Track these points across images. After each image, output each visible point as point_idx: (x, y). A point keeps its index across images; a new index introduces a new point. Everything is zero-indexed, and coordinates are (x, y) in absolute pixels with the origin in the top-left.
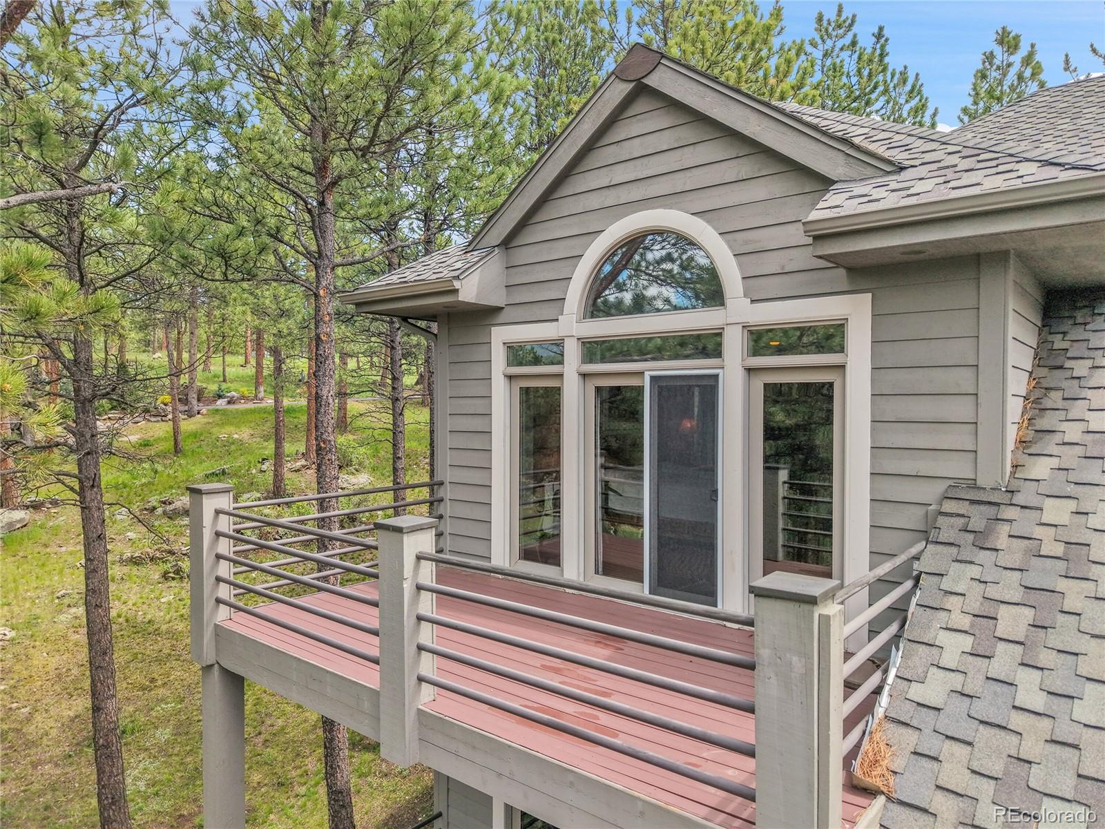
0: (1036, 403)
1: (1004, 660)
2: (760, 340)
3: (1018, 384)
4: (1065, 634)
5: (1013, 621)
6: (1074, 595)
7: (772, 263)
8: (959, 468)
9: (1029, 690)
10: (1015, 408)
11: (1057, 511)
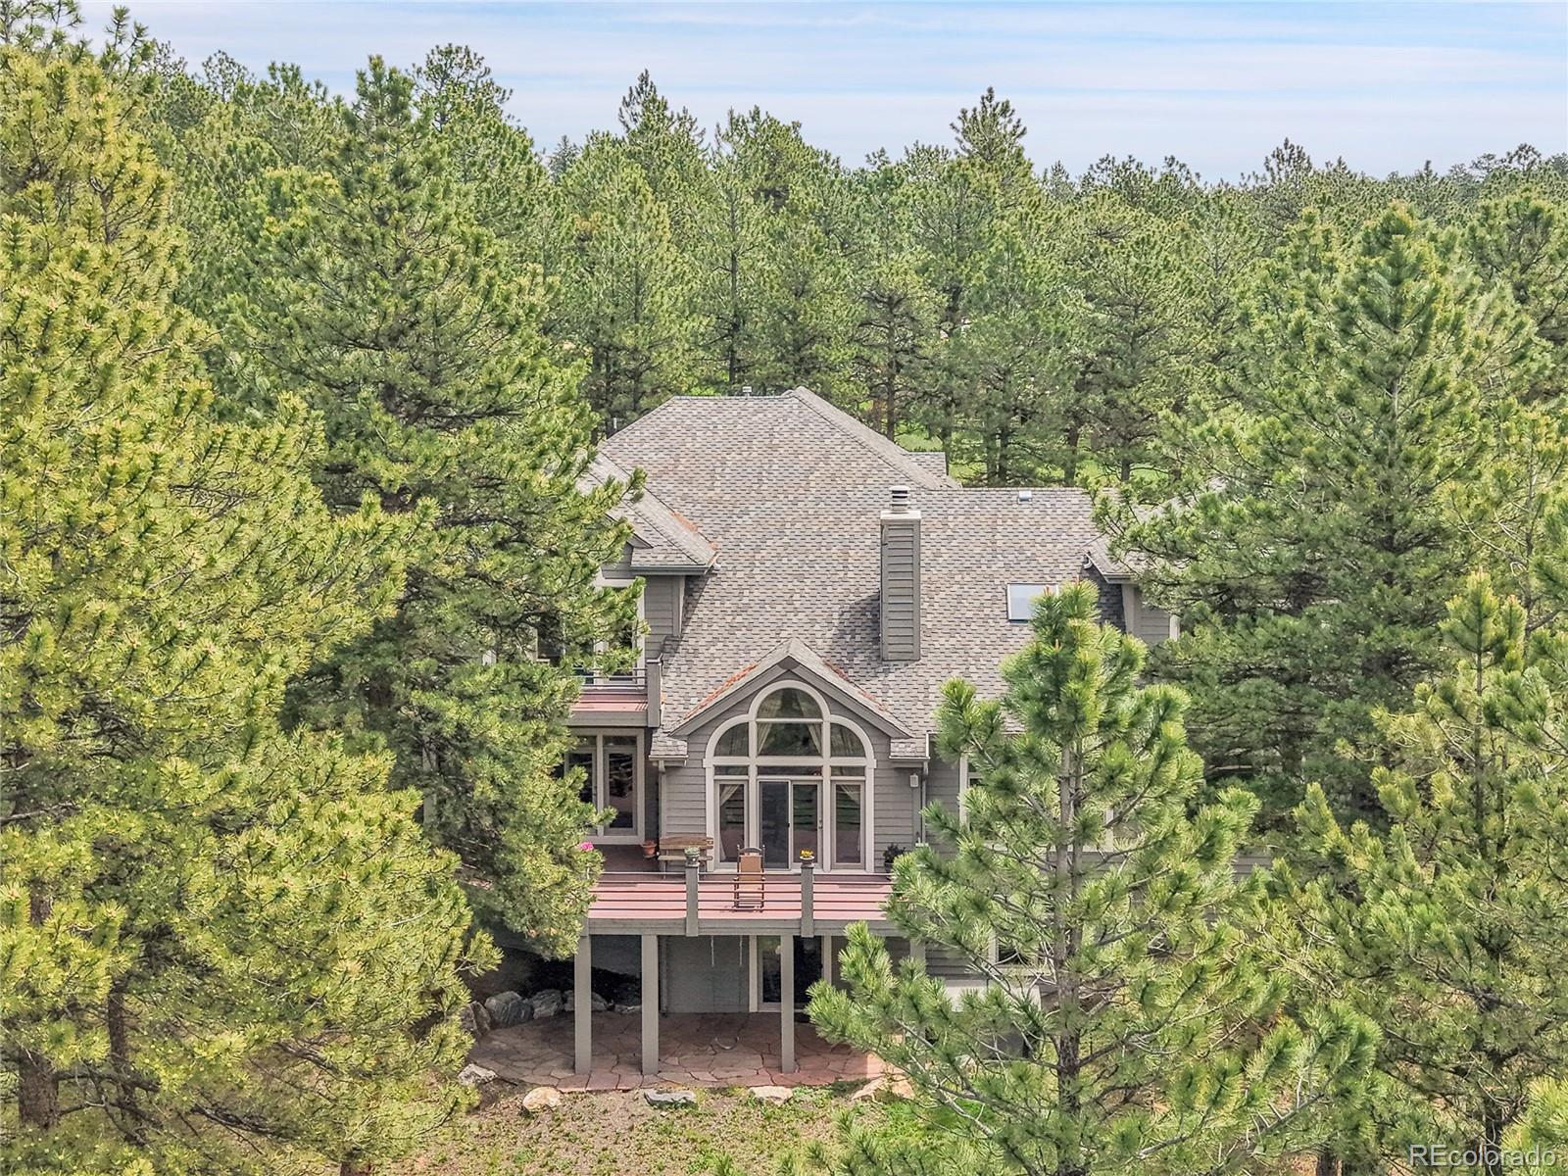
1: (683, 676)
4: (694, 669)
9: (688, 681)
10: (681, 613)
11: (692, 641)
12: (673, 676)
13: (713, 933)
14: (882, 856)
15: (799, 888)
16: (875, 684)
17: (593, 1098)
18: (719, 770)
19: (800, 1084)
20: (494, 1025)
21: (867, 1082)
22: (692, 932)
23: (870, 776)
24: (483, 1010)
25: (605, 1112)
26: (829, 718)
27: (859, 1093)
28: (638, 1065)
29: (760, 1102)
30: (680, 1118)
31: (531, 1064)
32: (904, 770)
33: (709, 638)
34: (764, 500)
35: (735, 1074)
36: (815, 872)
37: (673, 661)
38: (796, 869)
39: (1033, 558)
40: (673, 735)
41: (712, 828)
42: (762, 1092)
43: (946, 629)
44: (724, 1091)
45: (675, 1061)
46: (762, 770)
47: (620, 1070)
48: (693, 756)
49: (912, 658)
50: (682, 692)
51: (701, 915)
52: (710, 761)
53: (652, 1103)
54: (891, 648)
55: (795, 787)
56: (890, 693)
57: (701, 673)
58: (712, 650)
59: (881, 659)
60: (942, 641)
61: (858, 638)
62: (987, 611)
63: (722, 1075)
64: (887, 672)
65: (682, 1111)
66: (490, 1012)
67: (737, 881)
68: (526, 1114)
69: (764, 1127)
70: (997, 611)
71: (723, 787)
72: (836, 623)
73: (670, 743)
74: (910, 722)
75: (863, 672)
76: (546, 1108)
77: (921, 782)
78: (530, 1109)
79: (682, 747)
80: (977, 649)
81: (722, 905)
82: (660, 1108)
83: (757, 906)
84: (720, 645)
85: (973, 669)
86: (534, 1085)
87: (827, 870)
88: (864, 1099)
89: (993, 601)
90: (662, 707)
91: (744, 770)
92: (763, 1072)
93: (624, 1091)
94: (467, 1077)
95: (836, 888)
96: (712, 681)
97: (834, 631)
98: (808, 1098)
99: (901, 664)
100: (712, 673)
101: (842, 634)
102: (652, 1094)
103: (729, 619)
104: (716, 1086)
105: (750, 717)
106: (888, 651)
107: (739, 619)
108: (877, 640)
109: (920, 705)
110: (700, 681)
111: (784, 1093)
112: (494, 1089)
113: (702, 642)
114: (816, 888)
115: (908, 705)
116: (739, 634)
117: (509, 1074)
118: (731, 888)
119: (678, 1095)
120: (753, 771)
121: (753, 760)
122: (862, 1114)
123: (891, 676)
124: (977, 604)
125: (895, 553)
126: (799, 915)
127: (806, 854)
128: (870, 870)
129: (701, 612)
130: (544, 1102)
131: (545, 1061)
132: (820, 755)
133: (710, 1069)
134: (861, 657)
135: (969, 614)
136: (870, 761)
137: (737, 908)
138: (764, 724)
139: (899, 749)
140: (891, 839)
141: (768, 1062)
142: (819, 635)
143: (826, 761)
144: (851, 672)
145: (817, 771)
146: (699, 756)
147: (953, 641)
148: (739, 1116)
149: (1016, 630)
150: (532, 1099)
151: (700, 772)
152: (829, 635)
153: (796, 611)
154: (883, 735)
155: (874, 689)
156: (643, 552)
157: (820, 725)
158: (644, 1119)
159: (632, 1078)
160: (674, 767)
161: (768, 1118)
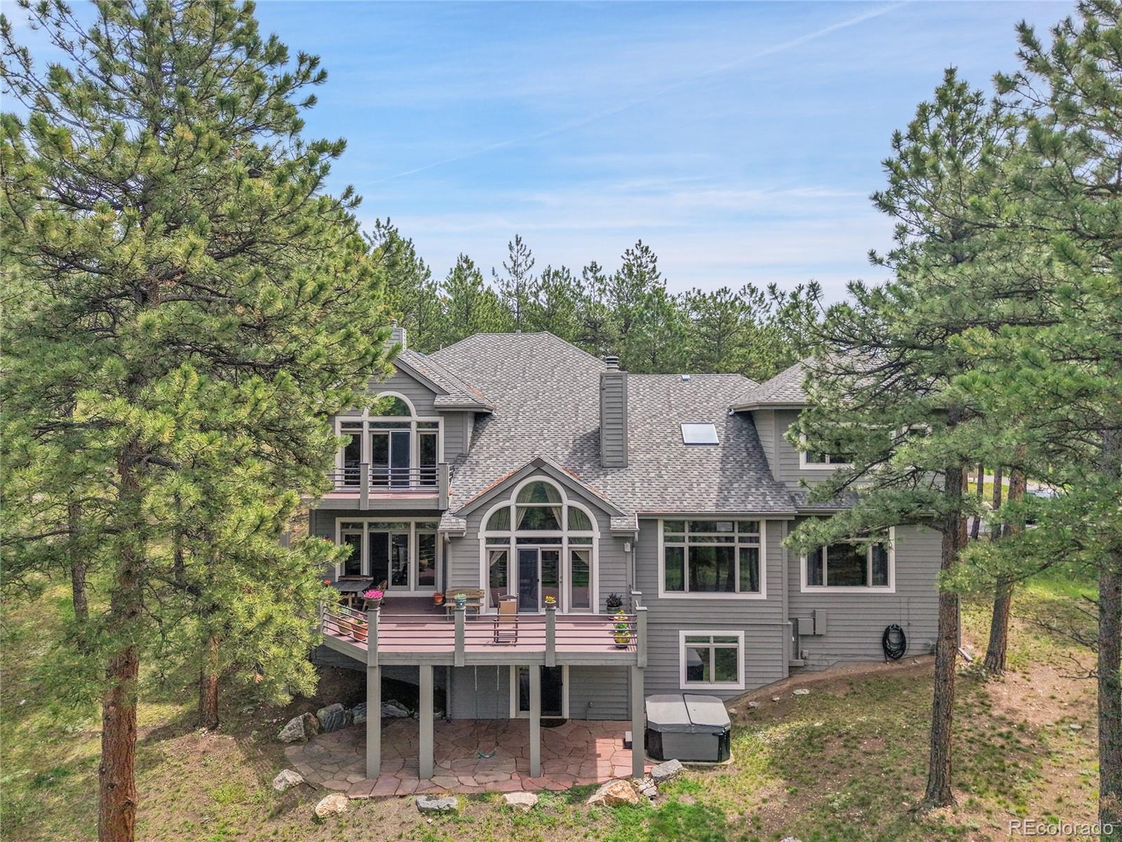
0: (473, 438)
1: (467, 478)
2: (420, 425)
3: (470, 435)
4: (475, 473)
5: (469, 473)
6: (477, 469)
7: (422, 408)
8: (460, 451)
9: (470, 481)
10: (469, 439)
11: (475, 457)
12: (460, 478)
13: (475, 664)
14: (604, 602)
15: (544, 626)
16: (598, 482)
17: (373, 806)
18: (489, 540)
19: (545, 790)
20: (321, 730)
21: (598, 786)
22: (459, 663)
23: (596, 544)
24: (313, 719)
25: (381, 819)
26: (567, 502)
27: (593, 798)
28: (416, 771)
29: (511, 808)
30: (442, 825)
31: (335, 768)
32: (620, 538)
33: (487, 455)
34: (526, 381)
35: (491, 778)
36: (556, 614)
37: (461, 469)
38: (542, 612)
39: (695, 410)
40: (456, 515)
41: (484, 583)
42: (513, 799)
43: (644, 449)
44: (482, 797)
45: (447, 765)
46: (519, 541)
47: (401, 775)
48: (470, 531)
49: (622, 465)
50: (466, 488)
51: (467, 649)
52: (483, 534)
53: (421, 810)
54: (608, 459)
55: (543, 553)
56: (609, 487)
57: (480, 476)
58: (489, 462)
59: (601, 466)
60: (642, 456)
61: (586, 454)
62: (669, 439)
63: (482, 779)
64: (606, 475)
65: (446, 818)
66: (319, 721)
67: (496, 621)
68: (317, 820)
69: (513, 834)
70: (676, 439)
71: (492, 553)
72: (571, 446)
73: (454, 520)
74: (624, 505)
75: (590, 475)
76: (333, 814)
77: (632, 547)
78: (320, 815)
79: (462, 523)
80: (665, 461)
81: (484, 641)
82: (427, 814)
83: (512, 641)
84: (494, 459)
85: (663, 472)
86: (330, 791)
87: (566, 613)
88: (597, 804)
89: (673, 433)
90: (451, 497)
91: (507, 541)
92: (516, 777)
93: (402, 797)
94: (280, 781)
95: (571, 626)
96: (487, 481)
97: (570, 450)
98: (551, 804)
99: (615, 470)
100: (487, 476)
101: (575, 452)
102: (422, 801)
103: (501, 444)
104: (476, 791)
105: (512, 502)
106: (606, 461)
107: (507, 444)
108: (598, 456)
109: (630, 495)
110: (478, 481)
111: (529, 798)
112: (298, 793)
113: (482, 457)
114: (557, 626)
115: (622, 495)
116: (507, 453)
117: (314, 779)
118: (492, 627)
119: (443, 802)
120: (513, 541)
121: (514, 533)
122: (595, 820)
123: (609, 477)
124: (662, 435)
125: (611, 395)
126: (543, 648)
127: (550, 599)
128: (596, 612)
129: (483, 440)
130: (332, 808)
131: (348, 764)
132: (561, 529)
133: (474, 773)
134: (588, 465)
135: (658, 441)
136: (596, 534)
137: (497, 642)
138: (522, 507)
139: (616, 524)
140: (611, 590)
141: (521, 766)
142: (560, 453)
143: (565, 533)
144: (581, 475)
145: (559, 540)
146: (474, 530)
147: (648, 456)
148: (493, 823)
149: (690, 450)
150: (323, 806)
151: (475, 542)
152: (566, 453)
153: (545, 440)
154: (605, 514)
155: (597, 485)
156: (443, 397)
157: (561, 507)
158: (413, 826)
159: (410, 784)
160: (456, 538)
161: (517, 825)
